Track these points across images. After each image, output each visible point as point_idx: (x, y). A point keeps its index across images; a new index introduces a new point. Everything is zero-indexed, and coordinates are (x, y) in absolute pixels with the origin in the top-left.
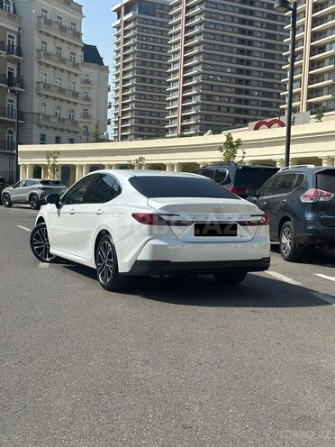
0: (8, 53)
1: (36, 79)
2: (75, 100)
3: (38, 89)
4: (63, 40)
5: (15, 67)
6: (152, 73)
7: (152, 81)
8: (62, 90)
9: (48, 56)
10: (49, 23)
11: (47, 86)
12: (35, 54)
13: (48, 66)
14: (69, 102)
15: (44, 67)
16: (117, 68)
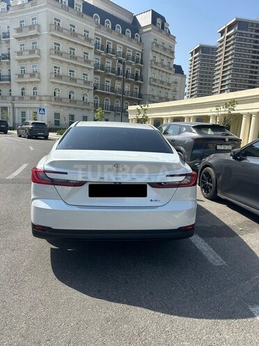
0: (137, 62)
1: (149, 76)
2: (168, 88)
3: (150, 81)
4: (164, 56)
5: (139, 70)
6: (206, 80)
7: (205, 84)
8: (162, 82)
9: (156, 63)
10: (157, 46)
11: (155, 80)
12: (150, 63)
13: (156, 69)
14: (166, 89)
15: (154, 70)
16: (190, 75)
